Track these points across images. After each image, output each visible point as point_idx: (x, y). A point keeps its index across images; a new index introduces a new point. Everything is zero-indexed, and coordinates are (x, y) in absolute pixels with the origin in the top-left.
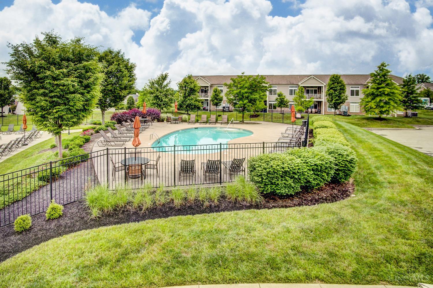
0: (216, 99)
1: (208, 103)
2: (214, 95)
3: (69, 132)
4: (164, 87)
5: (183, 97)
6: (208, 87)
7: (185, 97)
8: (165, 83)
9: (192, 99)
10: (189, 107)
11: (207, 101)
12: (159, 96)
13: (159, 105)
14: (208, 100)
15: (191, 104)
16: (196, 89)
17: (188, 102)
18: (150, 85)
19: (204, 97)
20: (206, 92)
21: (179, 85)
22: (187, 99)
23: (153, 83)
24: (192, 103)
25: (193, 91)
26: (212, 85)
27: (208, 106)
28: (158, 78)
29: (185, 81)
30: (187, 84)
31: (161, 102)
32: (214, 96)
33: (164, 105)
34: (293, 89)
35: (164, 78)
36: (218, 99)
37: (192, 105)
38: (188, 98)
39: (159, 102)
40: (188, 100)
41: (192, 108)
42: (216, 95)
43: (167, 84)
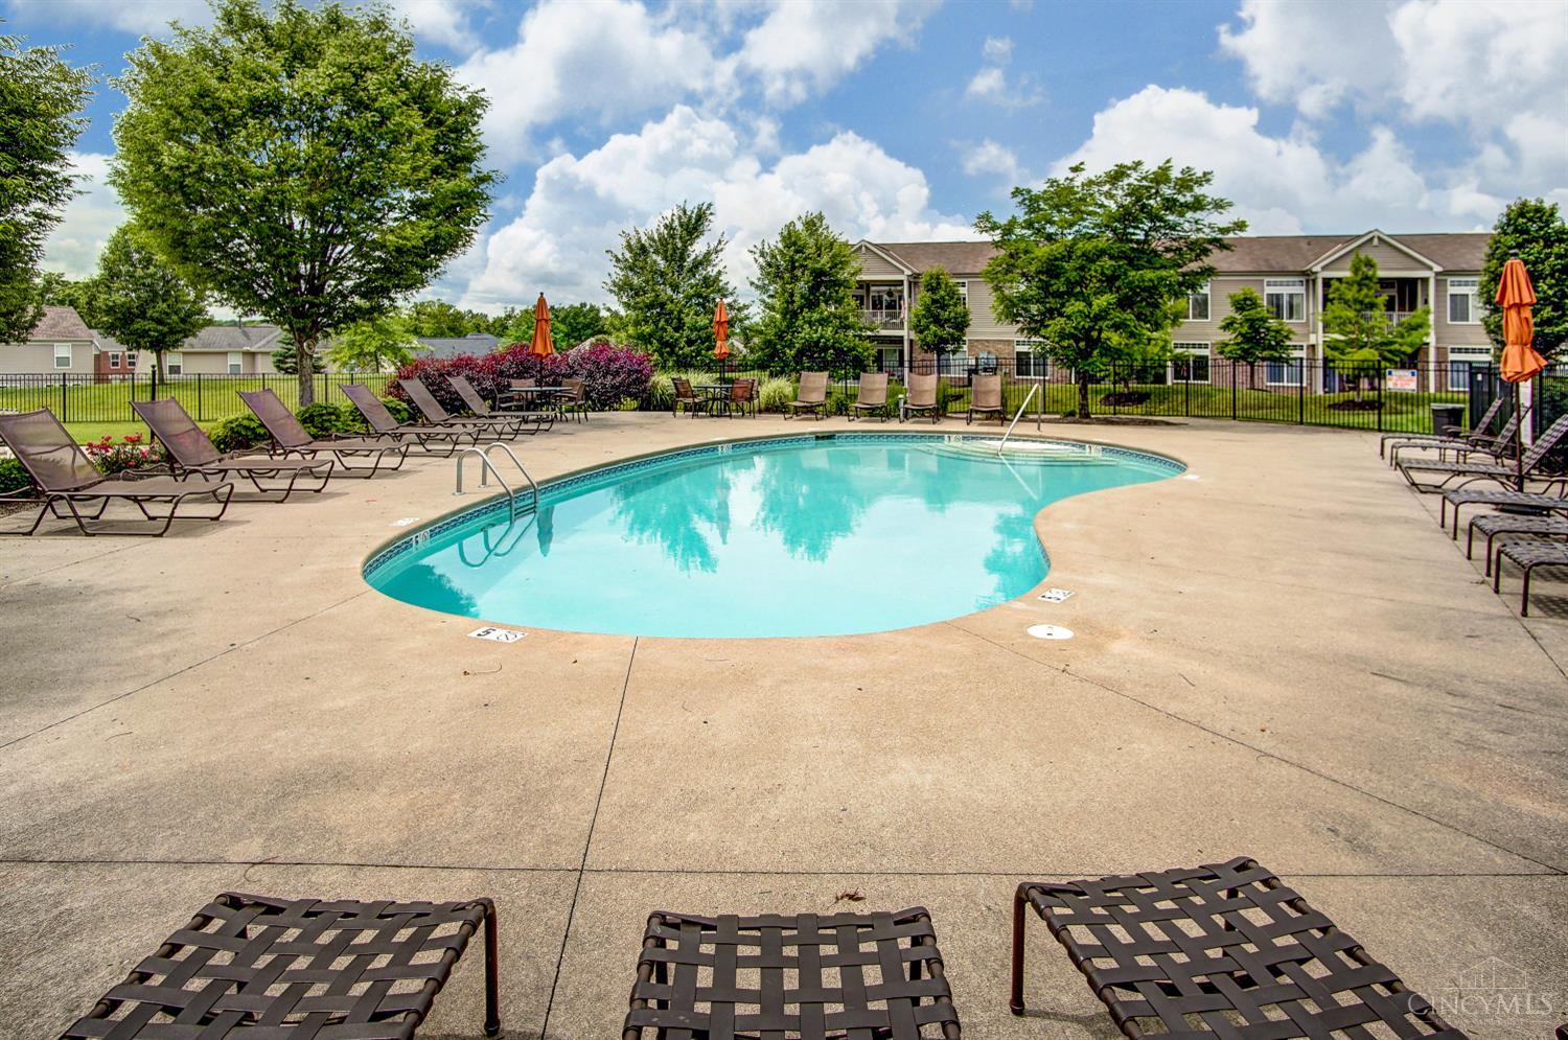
0: (937, 321)
1: (901, 353)
2: (929, 302)
4: (697, 265)
5: (784, 314)
6: (900, 283)
7: (791, 314)
8: (698, 248)
9: (824, 322)
10: (811, 358)
12: (669, 306)
13: (667, 344)
14: (900, 339)
15: (819, 341)
17: (806, 333)
18: (628, 255)
19: (886, 327)
21: (761, 260)
22: (800, 322)
23: (643, 249)
24: (822, 337)
25: (824, 284)
26: (919, 276)
27: (901, 363)
28: (666, 226)
29: (790, 239)
30: (797, 252)
31: (676, 330)
32: (928, 309)
33: (690, 343)
34: (1285, 291)
35: (694, 225)
36: (948, 320)
37: (825, 349)
38: (806, 314)
39: (669, 329)
40: (806, 326)
41: (824, 360)
42: (934, 301)
43: (708, 253)
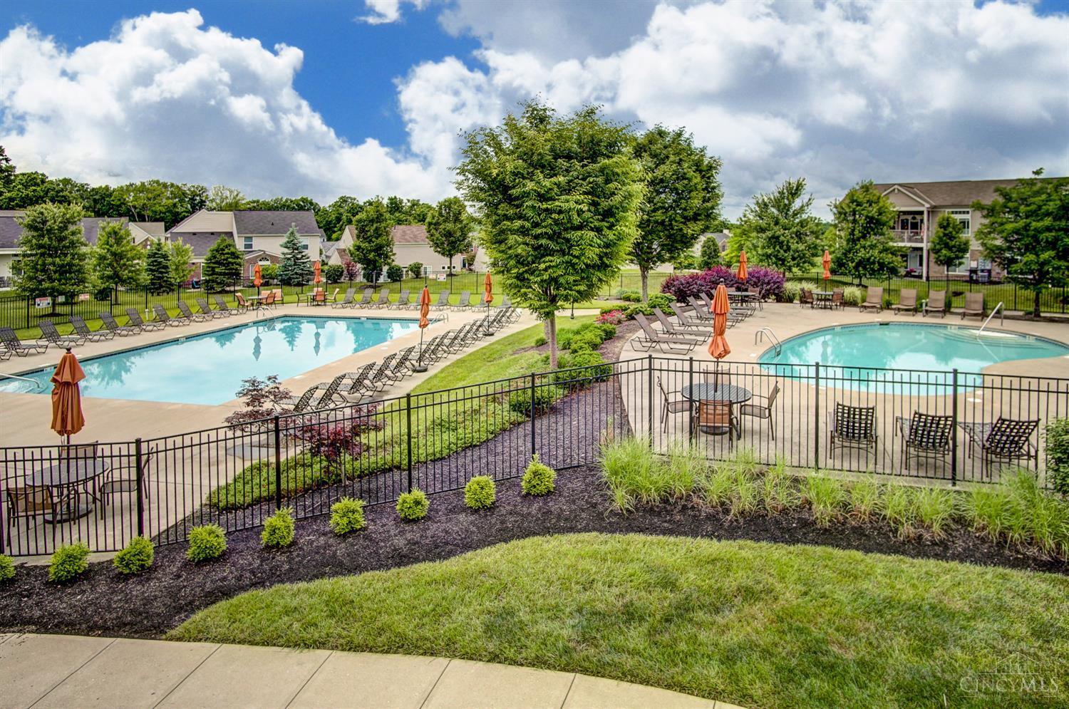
0: (947, 246)
1: (921, 257)
2: (942, 235)
3: (572, 315)
4: (795, 215)
5: (848, 241)
6: (921, 213)
7: (853, 240)
8: (797, 204)
9: (872, 247)
10: (865, 268)
11: (919, 253)
12: (782, 238)
13: (780, 259)
14: (921, 249)
15: (870, 258)
16: (884, 218)
17: (862, 254)
18: (757, 209)
19: (910, 240)
20: (915, 226)
21: (834, 210)
22: (858, 247)
23: (766, 205)
24: (872, 256)
25: (874, 224)
26: (935, 207)
27: (921, 264)
28: (779, 192)
29: (852, 198)
30: (857, 205)
31: (785, 251)
32: (940, 238)
33: (794, 259)
35: (795, 191)
36: (954, 246)
37: (874, 263)
38: (862, 242)
39: (782, 251)
40: (862, 250)
41: (873, 269)
42: (945, 235)
43: (803, 206)
